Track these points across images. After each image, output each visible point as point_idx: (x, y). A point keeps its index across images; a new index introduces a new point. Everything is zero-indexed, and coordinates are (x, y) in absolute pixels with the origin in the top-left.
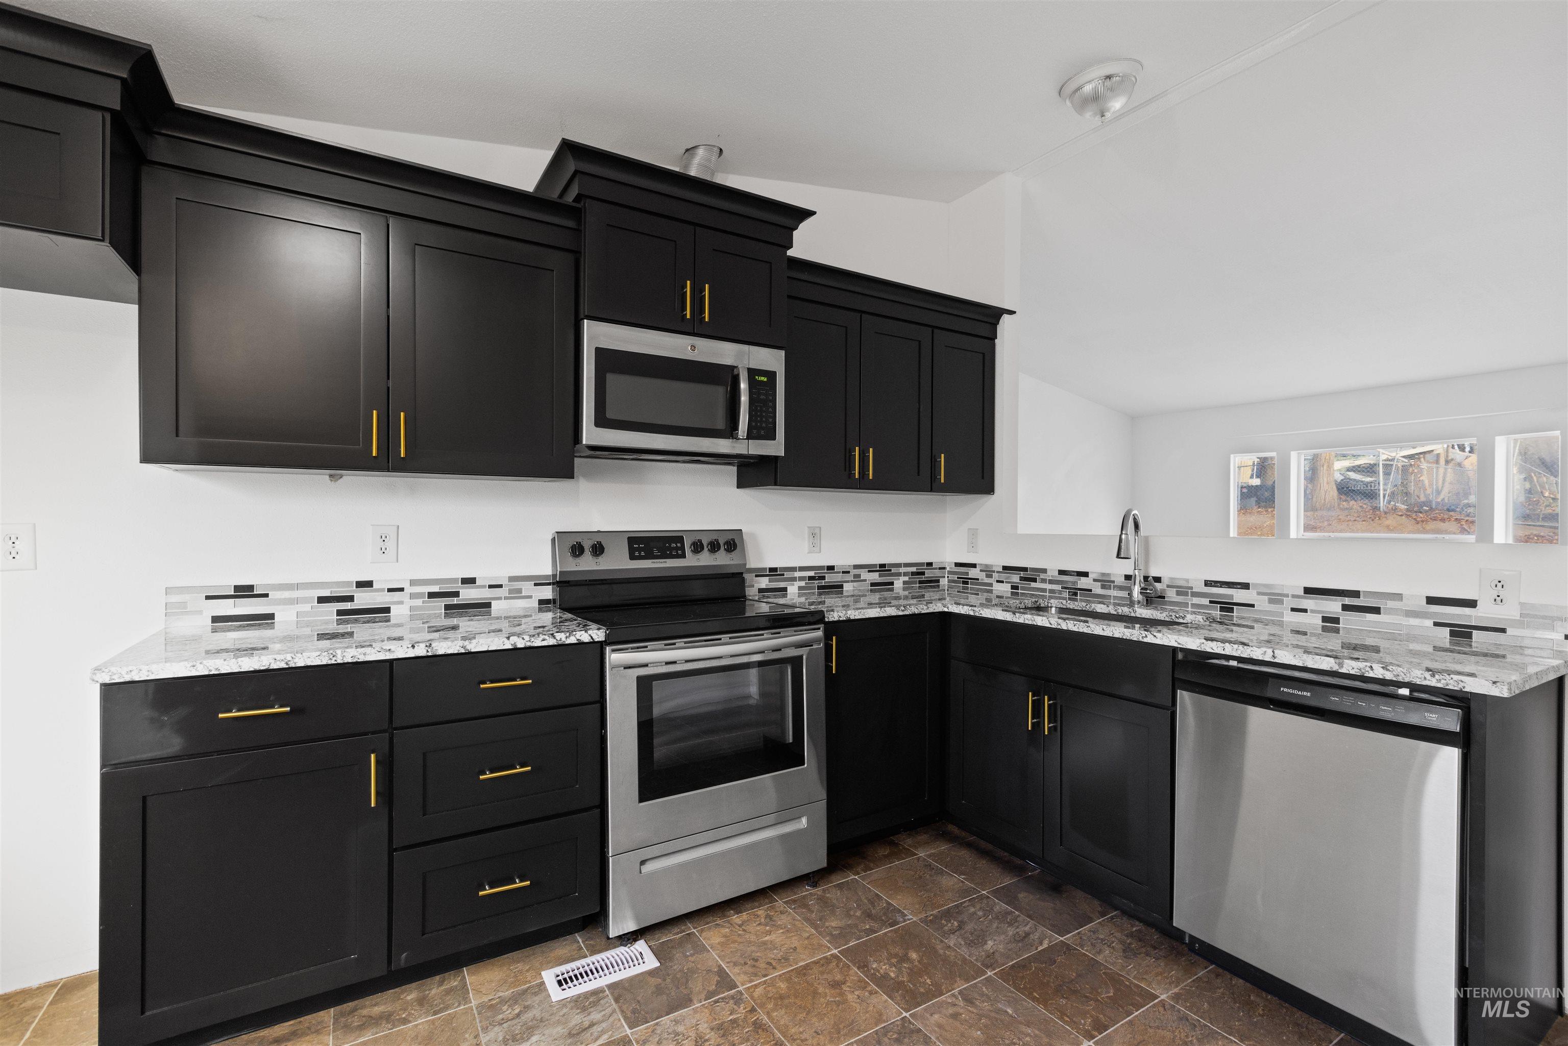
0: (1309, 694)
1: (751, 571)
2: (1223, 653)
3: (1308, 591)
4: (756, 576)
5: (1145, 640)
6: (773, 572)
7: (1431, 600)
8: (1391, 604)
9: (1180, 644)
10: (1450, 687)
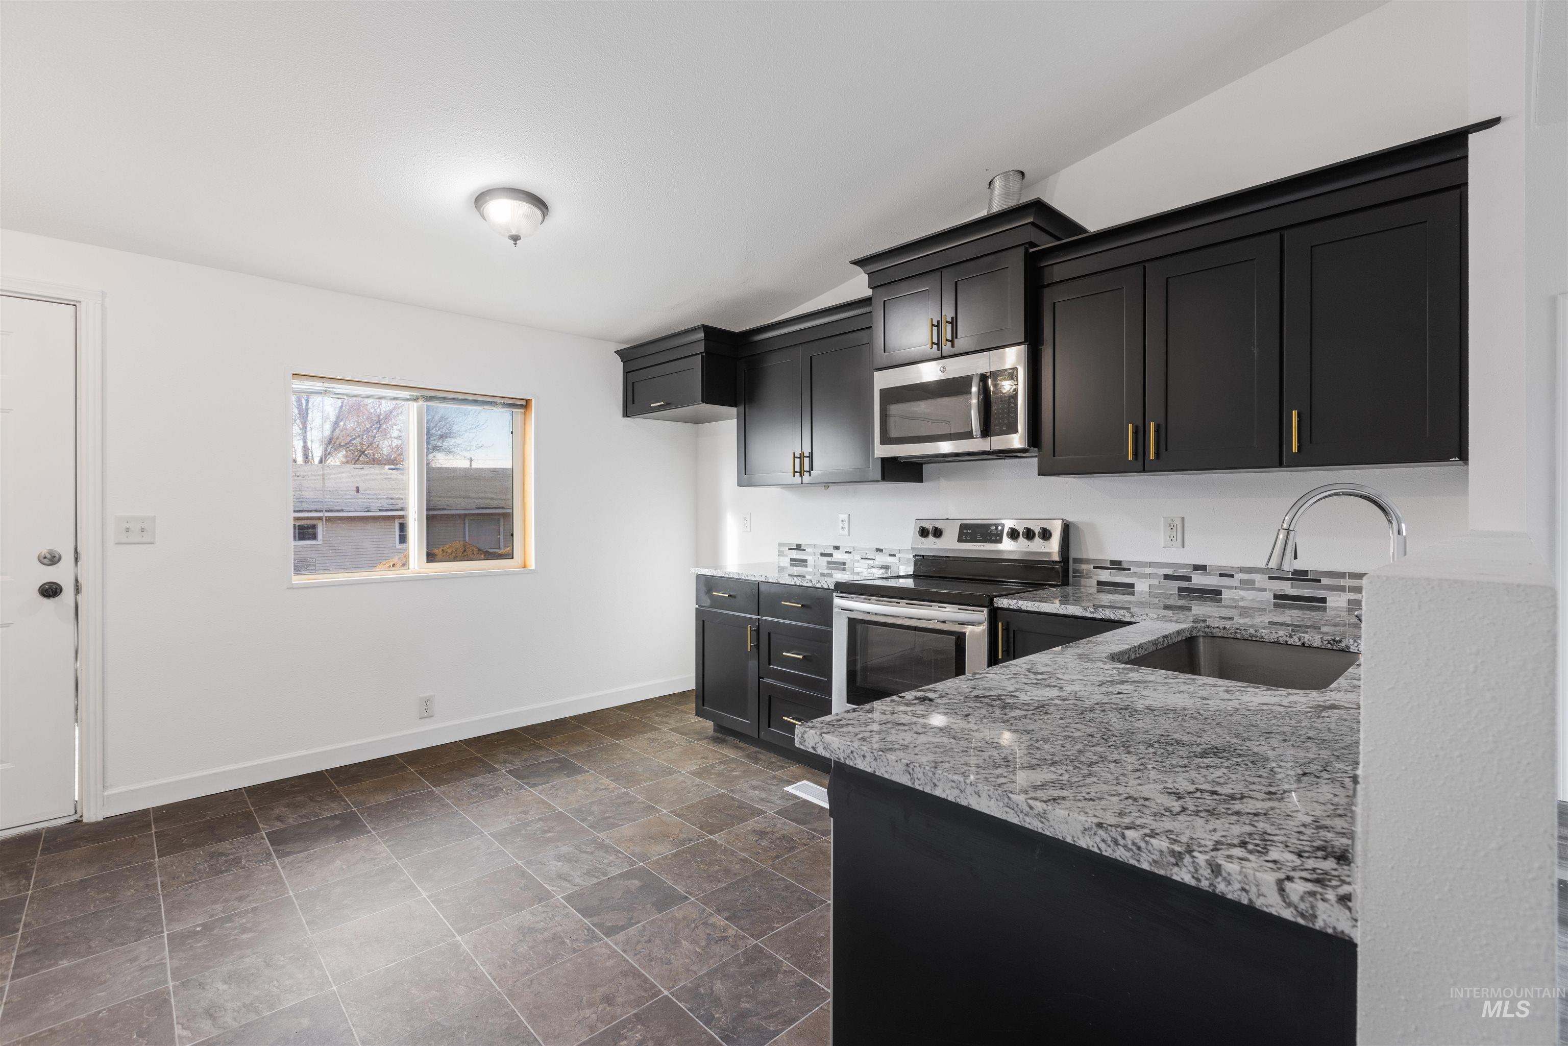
1: (1087, 561)
4: (1095, 567)
6: (1116, 565)
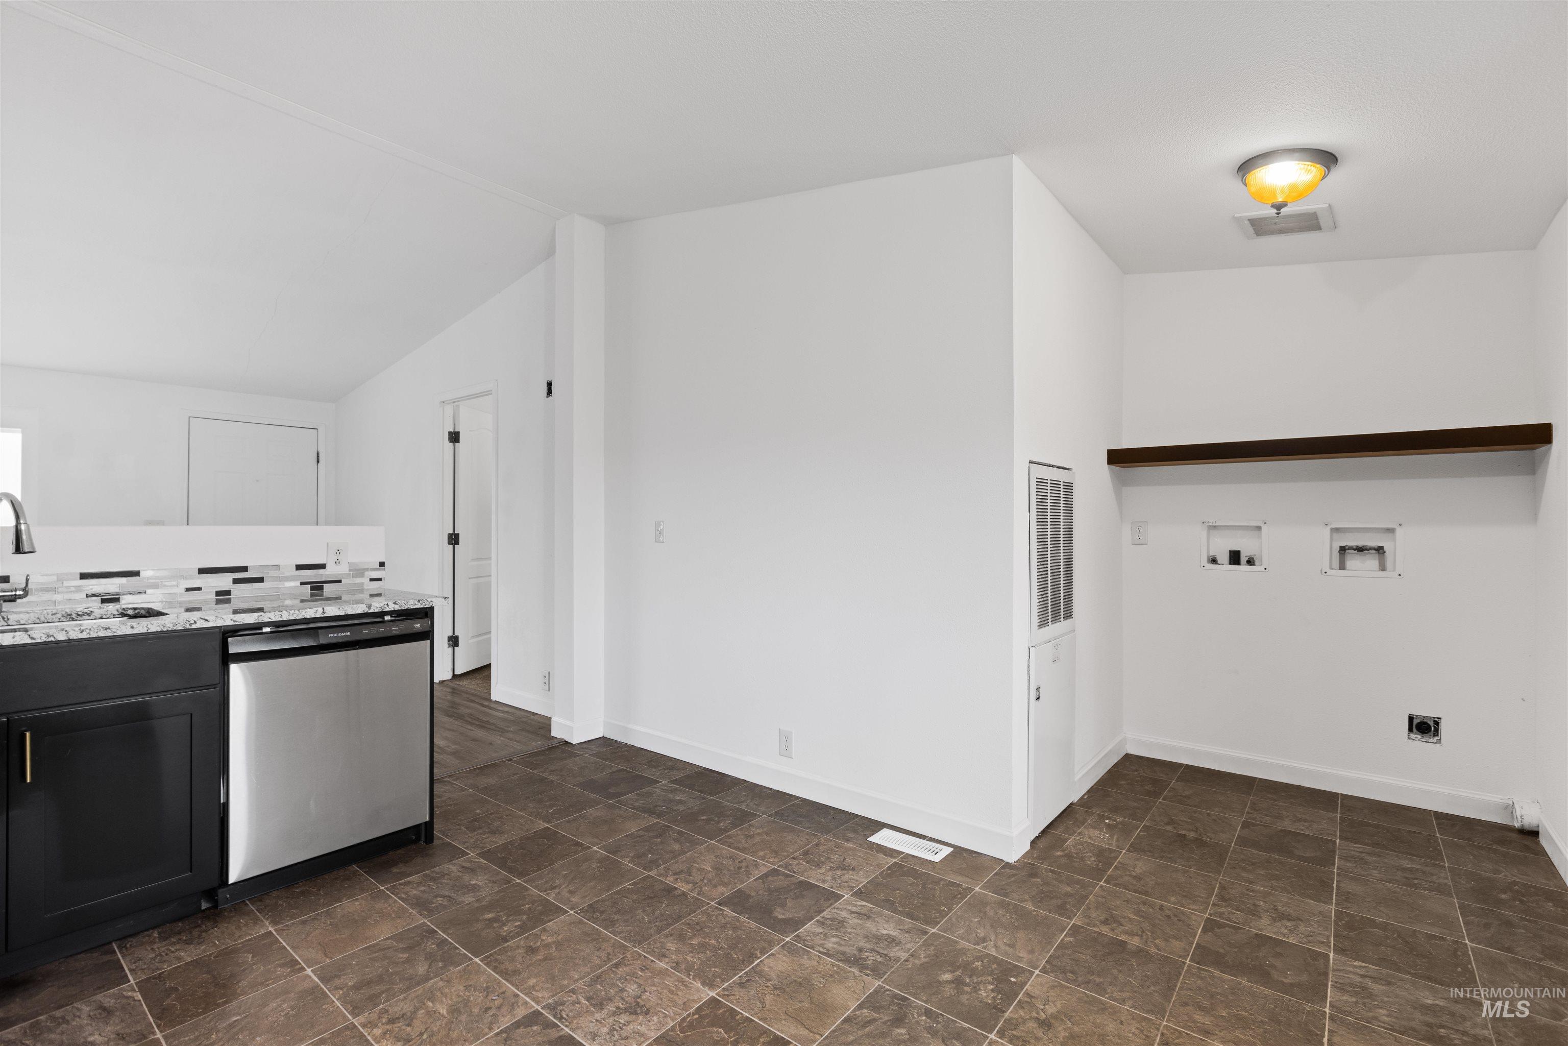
0: (349, 633)
2: (281, 619)
3: (202, 571)
5: (194, 626)
7: (299, 567)
8: (273, 573)
9: (236, 621)
10: (427, 606)
